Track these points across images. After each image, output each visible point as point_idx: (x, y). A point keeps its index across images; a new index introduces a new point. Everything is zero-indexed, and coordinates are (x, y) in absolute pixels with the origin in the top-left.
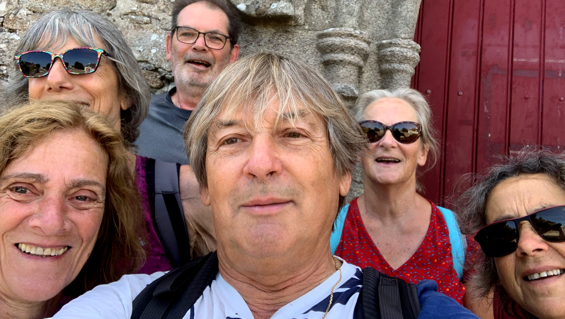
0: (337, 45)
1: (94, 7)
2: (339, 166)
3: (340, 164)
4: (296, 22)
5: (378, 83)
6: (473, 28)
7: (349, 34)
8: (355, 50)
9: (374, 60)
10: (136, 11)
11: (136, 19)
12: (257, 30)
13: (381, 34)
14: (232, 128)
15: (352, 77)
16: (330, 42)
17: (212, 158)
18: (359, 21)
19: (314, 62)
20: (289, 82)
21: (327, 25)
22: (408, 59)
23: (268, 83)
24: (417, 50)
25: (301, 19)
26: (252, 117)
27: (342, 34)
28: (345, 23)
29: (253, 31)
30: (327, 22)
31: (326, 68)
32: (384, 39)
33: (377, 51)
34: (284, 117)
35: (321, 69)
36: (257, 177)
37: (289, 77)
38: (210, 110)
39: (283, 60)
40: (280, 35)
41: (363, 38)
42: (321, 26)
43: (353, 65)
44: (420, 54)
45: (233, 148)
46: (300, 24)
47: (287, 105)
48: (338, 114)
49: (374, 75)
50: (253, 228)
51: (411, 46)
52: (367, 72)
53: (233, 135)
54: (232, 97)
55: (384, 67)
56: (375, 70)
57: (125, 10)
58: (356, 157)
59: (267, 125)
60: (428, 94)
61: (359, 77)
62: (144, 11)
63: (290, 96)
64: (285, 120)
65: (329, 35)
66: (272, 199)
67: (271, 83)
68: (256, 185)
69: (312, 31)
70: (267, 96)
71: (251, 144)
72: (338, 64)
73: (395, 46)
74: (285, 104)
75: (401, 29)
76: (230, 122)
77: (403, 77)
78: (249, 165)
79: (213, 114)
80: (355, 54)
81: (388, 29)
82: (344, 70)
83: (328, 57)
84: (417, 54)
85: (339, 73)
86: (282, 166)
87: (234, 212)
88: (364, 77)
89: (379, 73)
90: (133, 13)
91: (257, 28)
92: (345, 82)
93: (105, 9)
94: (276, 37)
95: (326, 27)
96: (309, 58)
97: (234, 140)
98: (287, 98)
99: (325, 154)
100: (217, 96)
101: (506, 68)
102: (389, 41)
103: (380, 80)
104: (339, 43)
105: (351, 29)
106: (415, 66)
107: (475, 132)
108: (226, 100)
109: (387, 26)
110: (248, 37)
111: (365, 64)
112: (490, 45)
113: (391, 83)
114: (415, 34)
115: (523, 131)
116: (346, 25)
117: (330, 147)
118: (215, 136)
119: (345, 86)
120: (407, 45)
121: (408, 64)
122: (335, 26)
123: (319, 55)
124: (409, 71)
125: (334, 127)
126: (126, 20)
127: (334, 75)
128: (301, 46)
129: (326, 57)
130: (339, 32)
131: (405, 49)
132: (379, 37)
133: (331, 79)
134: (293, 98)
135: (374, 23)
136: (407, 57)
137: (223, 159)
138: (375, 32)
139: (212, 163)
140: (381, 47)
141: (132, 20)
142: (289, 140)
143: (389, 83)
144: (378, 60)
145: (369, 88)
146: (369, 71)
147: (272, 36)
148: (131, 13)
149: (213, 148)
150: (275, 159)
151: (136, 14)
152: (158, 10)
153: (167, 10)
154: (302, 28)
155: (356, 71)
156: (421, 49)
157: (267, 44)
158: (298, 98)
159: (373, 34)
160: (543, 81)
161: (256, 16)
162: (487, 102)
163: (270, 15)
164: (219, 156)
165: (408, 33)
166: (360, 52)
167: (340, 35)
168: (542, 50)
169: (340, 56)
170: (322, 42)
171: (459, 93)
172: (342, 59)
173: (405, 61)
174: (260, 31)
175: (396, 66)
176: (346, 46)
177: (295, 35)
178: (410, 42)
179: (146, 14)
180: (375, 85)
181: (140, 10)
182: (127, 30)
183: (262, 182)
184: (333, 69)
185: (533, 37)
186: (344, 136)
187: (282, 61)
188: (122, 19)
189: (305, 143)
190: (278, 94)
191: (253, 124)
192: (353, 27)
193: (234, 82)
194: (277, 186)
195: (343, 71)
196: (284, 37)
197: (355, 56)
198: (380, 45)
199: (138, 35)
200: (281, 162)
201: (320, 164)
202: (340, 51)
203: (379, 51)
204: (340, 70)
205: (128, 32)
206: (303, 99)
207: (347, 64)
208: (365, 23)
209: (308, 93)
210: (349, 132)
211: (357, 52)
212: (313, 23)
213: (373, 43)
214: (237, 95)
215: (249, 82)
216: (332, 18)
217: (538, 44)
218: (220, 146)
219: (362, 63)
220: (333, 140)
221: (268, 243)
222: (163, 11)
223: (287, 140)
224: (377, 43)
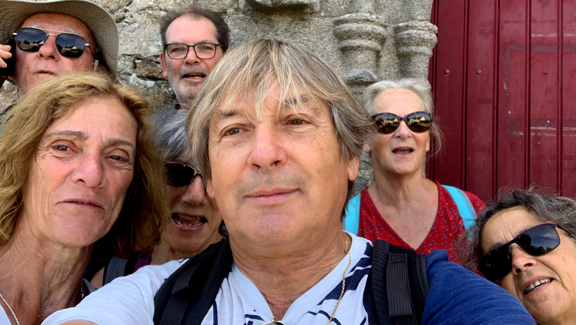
0: (354, 31)
1: (111, 3)
2: (345, 151)
3: (346, 149)
4: (312, 10)
5: (396, 66)
6: (490, 6)
7: (366, 19)
8: (372, 35)
9: (391, 44)
10: (153, 6)
11: (154, 14)
12: (274, 19)
13: (398, 17)
14: (233, 118)
15: (370, 62)
16: (347, 28)
17: (215, 150)
18: (375, 5)
19: (332, 49)
20: (289, 68)
21: (343, 11)
22: (425, 42)
23: (268, 70)
24: (434, 31)
25: (317, 6)
26: (253, 106)
27: (359, 20)
28: (361, 8)
29: (270, 20)
30: (343, 7)
31: (344, 54)
32: (400, 22)
33: (394, 35)
34: (285, 104)
35: (338, 55)
36: (261, 167)
37: (289, 62)
38: (210, 101)
39: (283, 45)
40: (297, 24)
41: (380, 23)
42: (337, 12)
43: (371, 50)
44: (437, 35)
45: (235, 139)
46: (316, 11)
47: (288, 92)
48: (342, 97)
49: (392, 59)
50: (258, 219)
51: (428, 28)
52: (385, 56)
53: (235, 125)
54: (232, 86)
55: (401, 50)
56: (393, 53)
57: (142, 5)
58: (363, 141)
59: (269, 113)
60: (447, 74)
61: (377, 61)
62: (160, 5)
63: (292, 83)
64: (287, 107)
65: (346, 21)
66: (277, 189)
67: (270, 70)
68: (261, 175)
69: (328, 17)
70: (267, 84)
71: (253, 133)
72: (356, 50)
73: (412, 29)
74: (286, 90)
75: (417, 11)
76: (231, 111)
77: (421, 59)
78: (253, 155)
79: (213, 105)
80: (373, 39)
81: (403, 12)
82: (362, 56)
83: (345, 43)
84: (434, 36)
85: (357, 58)
86: (286, 156)
87: (239, 203)
88: (382, 61)
89: (397, 56)
90: (150, 8)
91: (273, 17)
92: (363, 68)
93: (122, 5)
94: (293, 25)
95: (342, 13)
96: (327, 45)
97: (236, 130)
98: (288, 85)
99: (330, 140)
100: (216, 86)
101: (524, 44)
102: (405, 24)
103: (398, 63)
104: (356, 29)
105: (367, 14)
106: (432, 48)
107: (495, 110)
108: (226, 89)
109: (403, 9)
110: (265, 27)
111: (382, 48)
112: (507, 22)
113: (410, 65)
114: (431, 15)
115: (543, 107)
116: (362, 10)
117: (335, 132)
118: (216, 127)
119: (364, 71)
120: (424, 27)
121: (425, 46)
122: (351, 11)
123: (336, 42)
124: (427, 52)
125: (339, 112)
126: (143, 15)
127: (352, 61)
128: (318, 33)
129: (344, 43)
130: (356, 17)
131: (423, 32)
132: (395, 20)
133: (349, 65)
134: (294, 84)
135: (390, 6)
136: (424, 39)
137: (226, 151)
138: (391, 15)
139: (215, 154)
140: (397, 30)
141: (149, 15)
142: (292, 128)
143: (407, 66)
144: (396, 44)
145: (388, 71)
146: (387, 55)
147: (288, 24)
148: (148, 7)
149: (215, 139)
150: (279, 149)
151: (152, 9)
152: (174, 4)
153: (183, 3)
154: (318, 15)
155: (374, 55)
156: (438, 30)
157: (284, 33)
158: (299, 84)
159: (389, 17)
160: (562, 56)
161: (272, 6)
162: (506, 79)
163: (286, 5)
164: (222, 147)
165: (424, 15)
166: (377, 37)
167: (357, 21)
168: (560, 25)
169: (357, 42)
170: (339, 29)
171: (478, 72)
172: (360, 45)
173: (423, 43)
174: (277, 20)
175: (414, 48)
176: (362, 32)
177: (311, 23)
178: (427, 24)
179: (163, 8)
180: (393, 68)
181: (157, 5)
182: (145, 25)
183: (267, 172)
184: (350, 55)
185: (551, 11)
186: (350, 120)
187: (281, 46)
188: (140, 14)
189: (308, 129)
190: (278, 81)
191: (254, 114)
192: (369, 12)
193: (233, 70)
194: (283, 177)
195: (360, 57)
196: (301, 25)
197: (372, 41)
198: (397, 28)
199: (156, 30)
200: (285, 151)
201: (325, 151)
202: (357, 37)
203: (396, 34)
204: (358, 56)
205: (146, 27)
206: (305, 85)
207: (364, 49)
208: (381, 6)
209: (310, 78)
210: (355, 116)
211: (374, 37)
212: (329, 9)
213: (389, 27)
214: (236, 84)
215: (248, 70)
216: (348, 3)
217: (555, 18)
218: (223, 137)
219: (379, 47)
220: (338, 125)
221: (274, 233)
222: (179, 4)
223: (290, 128)
224: (393, 26)
